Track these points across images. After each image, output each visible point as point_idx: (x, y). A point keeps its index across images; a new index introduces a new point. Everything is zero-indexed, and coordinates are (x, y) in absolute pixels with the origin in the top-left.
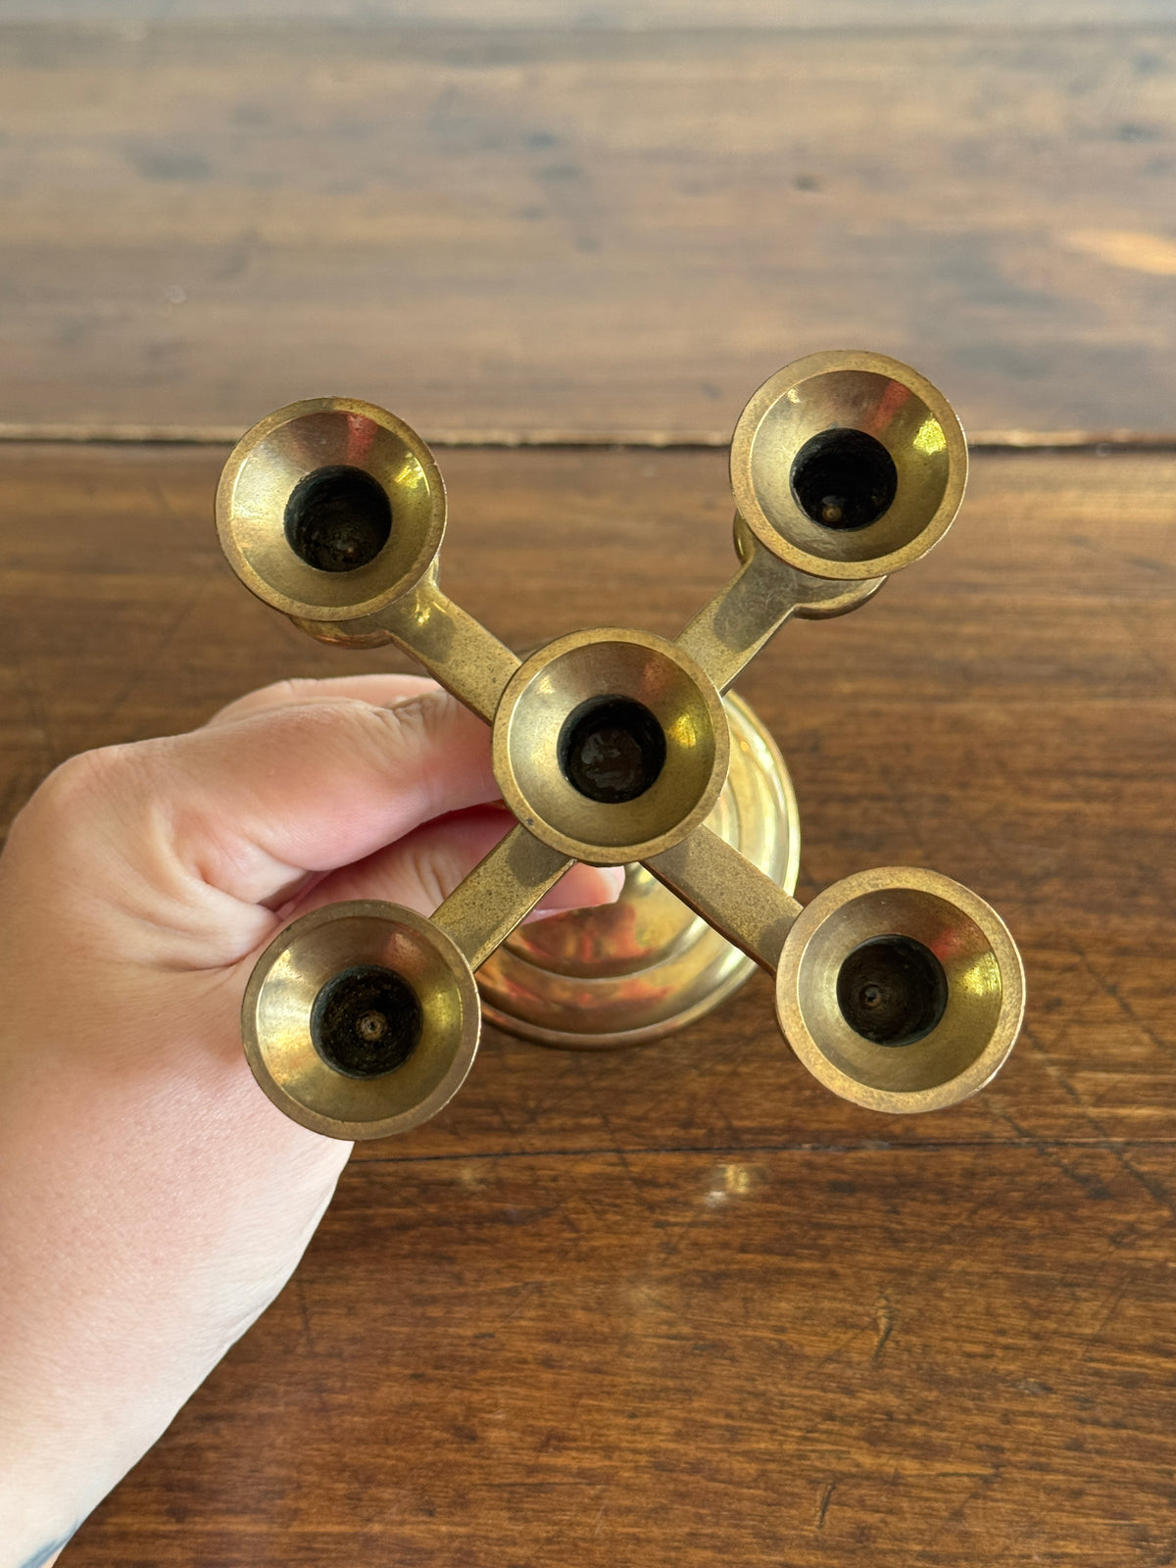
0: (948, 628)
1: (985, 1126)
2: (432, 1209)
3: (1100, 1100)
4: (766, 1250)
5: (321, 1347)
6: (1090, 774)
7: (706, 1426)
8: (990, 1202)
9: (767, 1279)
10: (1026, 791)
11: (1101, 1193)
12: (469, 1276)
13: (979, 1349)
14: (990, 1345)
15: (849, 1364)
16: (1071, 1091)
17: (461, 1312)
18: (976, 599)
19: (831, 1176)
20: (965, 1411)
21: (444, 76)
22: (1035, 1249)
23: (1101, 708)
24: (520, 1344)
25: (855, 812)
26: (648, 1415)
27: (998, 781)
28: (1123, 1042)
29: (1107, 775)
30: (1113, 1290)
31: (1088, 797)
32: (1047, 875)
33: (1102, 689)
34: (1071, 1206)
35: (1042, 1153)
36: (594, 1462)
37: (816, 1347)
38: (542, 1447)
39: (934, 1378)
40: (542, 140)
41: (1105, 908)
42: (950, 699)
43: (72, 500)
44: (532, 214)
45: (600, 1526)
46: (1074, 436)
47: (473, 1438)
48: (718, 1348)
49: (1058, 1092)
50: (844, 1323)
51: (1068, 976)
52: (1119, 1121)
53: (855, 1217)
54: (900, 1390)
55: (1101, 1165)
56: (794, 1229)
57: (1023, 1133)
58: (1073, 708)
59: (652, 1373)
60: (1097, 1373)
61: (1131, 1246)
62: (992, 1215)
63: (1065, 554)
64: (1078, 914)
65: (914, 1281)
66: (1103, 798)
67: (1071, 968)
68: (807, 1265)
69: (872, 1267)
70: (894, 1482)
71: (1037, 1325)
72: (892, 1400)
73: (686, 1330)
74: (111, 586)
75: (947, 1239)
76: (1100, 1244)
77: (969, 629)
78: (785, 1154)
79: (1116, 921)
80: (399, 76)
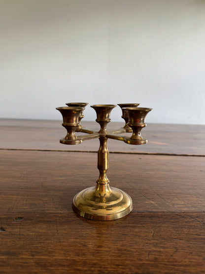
1: (163, 210)
3: (179, 208)
4: (132, 224)
7: (126, 245)
8: (166, 218)
9: (133, 227)
11: (183, 217)
12: (85, 226)
14: (171, 235)
15: (149, 237)
16: (174, 207)
17: (83, 230)
19: (141, 215)
20: (169, 243)
22: (174, 223)
25: (136, 181)
26: (116, 243)
28: (180, 202)
30: (188, 228)
34: (178, 219)
35: (172, 213)
36: (108, 249)
37: (143, 235)
38: (98, 247)
39: (163, 239)
45: (109, 258)
47: (86, 246)
50: (147, 232)
51: (170, 196)
53: (146, 220)
55: (181, 214)
56: (136, 221)
59: (116, 238)
60: (189, 238)
65: (157, 227)
68: (139, 225)
69: (150, 226)
70: (160, 252)
71: (178, 232)
73: (121, 233)
75: (161, 222)
76: (184, 223)
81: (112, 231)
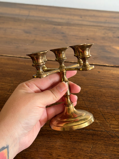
0: (100, 82)
1: (102, 130)
2: (48, 133)
3: (113, 128)
4: (80, 139)
5: (37, 145)
6: (113, 97)
7: (74, 156)
8: (102, 137)
9: (80, 142)
10: (107, 98)
11: (113, 137)
12: (52, 139)
13: (101, 151)
14: (102, 150)
15: (88, 151)
16: (110, 127)
17: (51, 143)
18: (103, 80)
19: (87, 133)
20: (99, 156)
21: (54, 26)
22: (106, 142)
23: (114, 91)
24: (56, 146)
25: (90, 99)
26: (69, 154)
27: (104, 97)
28: (115, 123)
29: (115, 97)
30: (114, 146)
31: (113, 99)
32: (109, 106)
33: (114, 89)
34: (110, 138)
35: (107, 133)
37: (85, 149)
38: (58, 156)
39: (96, 153)
40: (63, 33)
41: (114, 110)
42: (100, 89)
43: (17, 63)
44: (61, 40)
46: (113, 65)
47: (52, 155)
48: (75, 148)
49: (109, 127)
50: (88, 147)
51: (110, 116)
52: (115, 130)
53: (89, 137)
54: (93, 154)
55: (113, 134)
56: (83, 138)
57: (105, 130)
58: (111, 91)
59: (69, 150)
60: (112, 154)
61: (115, 142)
62: (102, 138)
63: (111, 76)
64: (111, 110)
65: (95, 144)
66: (114, 99)
67: (111, 115)
68: (84, 141)
69: (91, 142)
71: (106, 149)
72: (92, 155)
73: (73, 146)
74: (20, 71)
75: (98, 140)
76: (113, 142)
77: (102, 82)
78: (83, 130)
79: (115, 111)
80: (49, 26)
81: (67, 144)
